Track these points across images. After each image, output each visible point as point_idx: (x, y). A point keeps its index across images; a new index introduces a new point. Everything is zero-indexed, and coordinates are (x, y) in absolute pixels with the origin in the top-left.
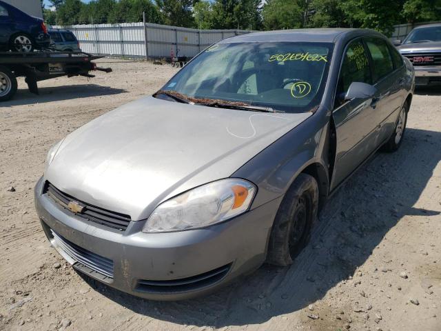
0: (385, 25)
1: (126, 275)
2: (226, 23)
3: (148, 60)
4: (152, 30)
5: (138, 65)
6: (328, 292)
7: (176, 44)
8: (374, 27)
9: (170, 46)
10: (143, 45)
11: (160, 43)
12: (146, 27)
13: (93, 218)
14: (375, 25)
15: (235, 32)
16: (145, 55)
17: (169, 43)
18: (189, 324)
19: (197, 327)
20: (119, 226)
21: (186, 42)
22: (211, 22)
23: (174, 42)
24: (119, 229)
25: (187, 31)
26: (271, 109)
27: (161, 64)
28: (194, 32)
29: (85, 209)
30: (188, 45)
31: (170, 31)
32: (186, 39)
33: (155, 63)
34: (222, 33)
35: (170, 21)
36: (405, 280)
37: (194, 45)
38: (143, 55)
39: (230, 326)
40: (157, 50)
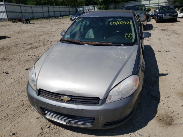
0: (106, 4)
1: (100, 122)
2: (43, 3)
3: (8, 21)
4: (8, 6)
5: (4, 23)
6: (158, 109)
7: (21, 12)
8: (102, 5)
9: (19, 13)
10: (4, 13)
11: (13, 12)
12: (5, 4)
13: (77, 102)
14: (102, 4)
15: (48, 7)
16: (7, 18)
17: (18, 12)
18: (123, 134)
19: (127, 134)
20: (94, 103)
21: (26, 12)
22: (35, 2)
23: (20, 11)
24: (94, 104)
25: (26, 6)
26: (122, 45)
27: (16, 22)
28: (29, 7)
29: (72, 98)
30: (27, 13)
31: (17, 7)
32: (26, 10)
33: (13, 22)
34: (42, 7)
35: (15, 2)
36: (175, 99)
37: (30, 13)
38: (5, 18)
39: (138, 130)
40: (12, 15)
